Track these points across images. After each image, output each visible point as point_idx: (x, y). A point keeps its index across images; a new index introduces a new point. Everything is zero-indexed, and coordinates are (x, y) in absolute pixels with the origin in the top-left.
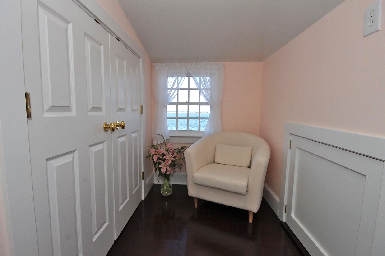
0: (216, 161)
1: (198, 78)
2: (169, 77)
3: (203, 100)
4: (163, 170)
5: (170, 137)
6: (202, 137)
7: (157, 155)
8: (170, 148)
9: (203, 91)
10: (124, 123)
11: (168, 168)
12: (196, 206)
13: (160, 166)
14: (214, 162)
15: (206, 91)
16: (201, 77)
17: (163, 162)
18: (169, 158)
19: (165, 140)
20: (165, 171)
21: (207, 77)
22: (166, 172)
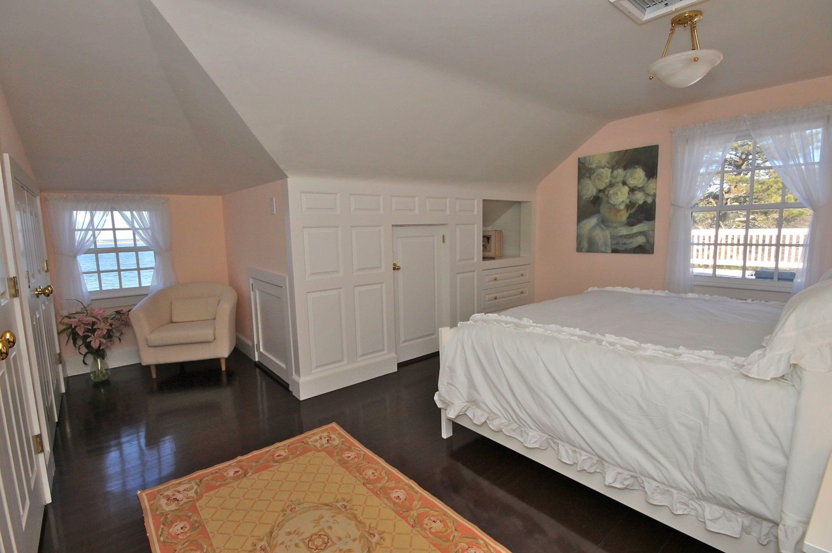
0: (174, 319)
1: (128, 214)
2: (75, 212)
3: (141, 243)
4: (95, 345)
5: (92, 300)
6: (147, 295)
7: (82, 326)
8: (99, 314)
9: (140, 231)
10: (51, 288)
11: (104, 341)
12: (154, 376)
13: (89, 340)
14: (172, 322)
15: (145, 231)
16: (134, 213)
17: (92, 335)
18: (103, 328)
19: (86, 306)
20: (98, 345)
21: (144, 212)
22: (100, 346)
